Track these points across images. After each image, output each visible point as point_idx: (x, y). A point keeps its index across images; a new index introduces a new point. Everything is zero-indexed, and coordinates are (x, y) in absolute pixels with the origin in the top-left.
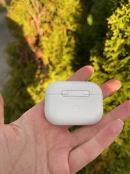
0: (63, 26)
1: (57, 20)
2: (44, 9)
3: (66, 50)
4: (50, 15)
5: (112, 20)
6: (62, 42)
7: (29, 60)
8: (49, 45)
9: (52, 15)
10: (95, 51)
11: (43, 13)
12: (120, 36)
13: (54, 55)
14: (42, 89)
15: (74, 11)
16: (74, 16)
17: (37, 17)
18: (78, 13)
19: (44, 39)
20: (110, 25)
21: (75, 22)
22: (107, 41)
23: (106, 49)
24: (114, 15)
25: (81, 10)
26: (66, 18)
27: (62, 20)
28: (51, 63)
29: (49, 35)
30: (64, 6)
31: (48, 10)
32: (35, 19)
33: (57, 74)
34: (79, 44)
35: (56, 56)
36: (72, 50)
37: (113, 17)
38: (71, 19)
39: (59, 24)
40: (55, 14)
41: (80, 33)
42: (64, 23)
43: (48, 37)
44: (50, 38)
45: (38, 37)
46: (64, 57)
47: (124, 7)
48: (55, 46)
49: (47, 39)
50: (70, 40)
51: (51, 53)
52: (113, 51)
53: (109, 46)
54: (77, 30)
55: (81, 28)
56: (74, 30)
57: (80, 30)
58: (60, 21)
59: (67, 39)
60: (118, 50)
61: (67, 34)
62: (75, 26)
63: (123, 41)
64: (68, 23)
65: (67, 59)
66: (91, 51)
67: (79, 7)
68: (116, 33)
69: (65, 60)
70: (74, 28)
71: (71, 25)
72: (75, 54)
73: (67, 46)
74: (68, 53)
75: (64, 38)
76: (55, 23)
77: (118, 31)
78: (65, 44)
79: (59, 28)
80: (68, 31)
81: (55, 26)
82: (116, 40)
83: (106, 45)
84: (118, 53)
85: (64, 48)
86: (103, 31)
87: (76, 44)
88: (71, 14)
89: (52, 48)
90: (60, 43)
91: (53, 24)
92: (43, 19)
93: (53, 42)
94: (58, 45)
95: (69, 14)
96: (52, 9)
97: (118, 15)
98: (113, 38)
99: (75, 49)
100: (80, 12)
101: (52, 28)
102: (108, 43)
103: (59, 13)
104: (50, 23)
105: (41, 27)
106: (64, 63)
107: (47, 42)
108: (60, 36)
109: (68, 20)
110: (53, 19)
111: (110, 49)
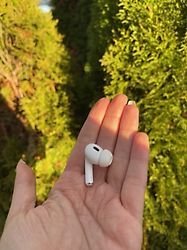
1: (40, 75)
6: (52, 101)
8: (33, 108)
9: (31, 69)
25: (69, 57)
27: (46, 73)
30: (45, 55)
33: (51, 147)
34: (75, 100)
37: (106, 56)
41: (73, 85)
43: (30, 98)
44: (34, 98)
47: (116, 42)
55: (73, 78)
56: (65, 83)
61: (57, 90)
64: (53, 76)
88: (57, 64)
89: (39, 112)
94: (47, 106)
95: (53, 66)
96: (30, 61)
98: (112, 83)
106: (58, 129)
108: (47, 94)
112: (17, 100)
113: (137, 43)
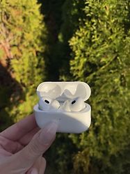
0: (31, 49)
1: (26, 43)
2: (12, 34)
3: (37, 71)
5: (73, 42)
6: (33, 63)
8: (20, 67)
9: (20, 38)
10: (63, 70)
11: (10, 37)
12: (83, 56)
13: (26, 77)
15: (40, 34)
16: (41, 39)
17: (5, 42)
18: (45, 36)
19: (14, 62)
20: (72, 46)
21: (43, 44)
22: (71, 61)
23: (72, 68)
25: (47, 32)
26: (33, 41)
27: (30, 42)
28: (24, 85)
30: (31, 30)
31: (15, 35)
32: (3, 44)
33: (31, 95)
35: (28, 77)
36: (42, 70)
37: (73, 39)
38: (39, 41)
39: (27, 47)
40: (22, 38)
42: (33, 46)
43: (18, 60)
44: (20, 60)
46: (36, 78)
47: (81, 30)
48: (26, 68)
49: (17, 62)
50: (40, 60)
51: (23, 75)
52: (78, 70)
53: (74, 66)
56: (43, 51)
57: (48, 50)
58: (28, 44)
59: (36, 60)
60: (83, 68)
61: (37, 55)
62: (43, 47)
63: (85, 60)
64: (35, 45)
66: (60, 71)
67: (45, 30)
68: (78, 53)
69: (37, 80)
70: (42, 49)
71: (39, 46)
73: (37, 67)
74: (39, 73)
75: (34, 59)
76: (24, 46)
77: (79, 51)
78: (36, 65)
79: (28, 51)
80: (37, 52)
81: (23, 49)
82: (79, 59)
83: (71, 64)
84: (83, 71)
85: (35, 69)
87: (46, 64)
88: (38, 37)
89: (23, 70)
90: (31, 64)
92: (12, 43)
93: (23, 65)
94: (30, 66)
95: (35, 38)
96: (19, 33)
97: (77, 37)
98: (76, 58)
99: (46, 69)
100: (46, 34)
101: (20, 51)
102: (72, 62)
103: (25, 37)
104: (18, 46)
105: (10, 50)
107: (18, 64)
108: (30, 57)
109: (36, 43)
110: (21, 42)
111: (76, 68)
112: (8, 60)
113: (95, 32)
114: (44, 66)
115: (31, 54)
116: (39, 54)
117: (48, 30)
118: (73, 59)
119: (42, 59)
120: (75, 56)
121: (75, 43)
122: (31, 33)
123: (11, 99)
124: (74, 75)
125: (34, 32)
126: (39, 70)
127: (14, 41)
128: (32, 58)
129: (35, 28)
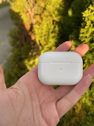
0: (50, 18)
2: (37, 5)
3: (52, 35)
4: (41, 9)
5: (86, 14)
7: (25, 42)
10: (73, 36)
11: (36, 8)
12: (92, 26)
13: (43, 38)
14: (34, 63)
15: (58, 6)
16: (58, 10)
17: (31, 11)
18: (61, 8)
19: (36, 27)
20: (85, 17)
21: (59, 15)
22: (82, 29)
23: (81, 35)
24: (87, 10)
26: (52, 12)
28: (41, 44)
29: (39, 24)
31: (39, 6)
32: (30, 12)
35: (45, 39)
36: (56, 35)
38: (56, 12)
39: (47, 16)
40: (44, 9)
42: (51, 15)
45: (32, 25)
46: (50, 40)
48: (44, 32)
49: (38, 27)
50: (55, 27)
51: (41, 37)
52: (86, 37)
53: (83, 33)
54: (60, 21)
57: (62, 20)
58: (48, 14)
59: (52, 27)
60: (90, 36)
62: (59, 17)
65: (52, 41)
66: (70, 36)
67: (62, 4)
68: (88, 23)
69: (51, 42)
70: (58, 19)
71: (56, 16)
72: (59, 38)
73: (52, 32)
74: (53, 37)
75: (51, 26)
76: (44, 15)
77: (90, 22)
78: (51, 31)
79: (47, 19)
80: (53, 21)
81: (44, 18)
82: (88, 28)
83: (81, 32)
84: (90, 38)
85: (50, 34)
86: (79, 22)
90: (47, 30)
91: (42, 16)
92: (36, 12)
93: (42, 29)
97: (90, 10)
99: (58, 34)
100: (62, 7)
101: (42, 19)
102: (82, 30)
103: (47, 8)
104: (40, 15)
105: (34, 18)
107: (38, 29)
109: (54, 13)
110: (43, 12)
111: (84, 35)
114: (57, 32)
115: (48, 22)
116: (55, 23)
117: (64, 4)
118: (84, 28)
119: (57, 26)
120: (86, 25)
121: (87, 15)
122: (51, 5)
123: (30, 54)
124: (82, 40)
125: (53, 5)
126: (53, 35)
127: (38, 11)
128: (49, 25)
129: (54, 2)
